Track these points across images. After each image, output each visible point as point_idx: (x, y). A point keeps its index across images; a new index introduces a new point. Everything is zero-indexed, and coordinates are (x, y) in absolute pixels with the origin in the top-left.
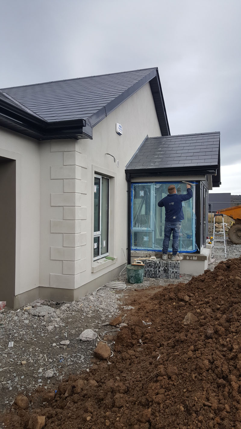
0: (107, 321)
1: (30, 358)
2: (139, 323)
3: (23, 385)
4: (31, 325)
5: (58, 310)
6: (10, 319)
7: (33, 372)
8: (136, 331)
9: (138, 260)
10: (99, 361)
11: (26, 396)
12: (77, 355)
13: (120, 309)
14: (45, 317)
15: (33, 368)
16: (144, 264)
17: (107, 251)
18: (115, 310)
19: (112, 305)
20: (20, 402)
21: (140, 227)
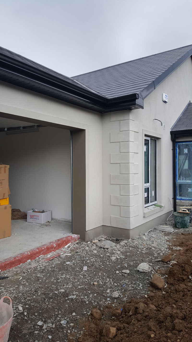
0: (159, 257)
1: (100, 281)
2: (188, 262)
3: (96, 301)
4: (99, 255)
5: (118, 245)
6: (83, 249)
7: (103, 292)
8: (186, 268)
9: (183, 208)
10: (155, 289)
11: (99, 310)
12: (136, 283)
13: (169, 248)
14: (109, 250)
15: (102, 289)
16: (189, 212)
17: (156, 200)
18: (166, 250)
19: (163, 245)
20: (95, 313)
21: (184, 180)
